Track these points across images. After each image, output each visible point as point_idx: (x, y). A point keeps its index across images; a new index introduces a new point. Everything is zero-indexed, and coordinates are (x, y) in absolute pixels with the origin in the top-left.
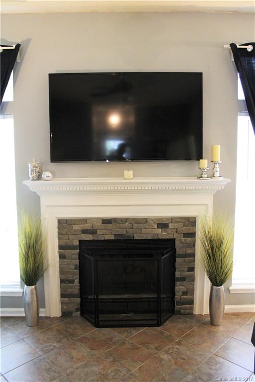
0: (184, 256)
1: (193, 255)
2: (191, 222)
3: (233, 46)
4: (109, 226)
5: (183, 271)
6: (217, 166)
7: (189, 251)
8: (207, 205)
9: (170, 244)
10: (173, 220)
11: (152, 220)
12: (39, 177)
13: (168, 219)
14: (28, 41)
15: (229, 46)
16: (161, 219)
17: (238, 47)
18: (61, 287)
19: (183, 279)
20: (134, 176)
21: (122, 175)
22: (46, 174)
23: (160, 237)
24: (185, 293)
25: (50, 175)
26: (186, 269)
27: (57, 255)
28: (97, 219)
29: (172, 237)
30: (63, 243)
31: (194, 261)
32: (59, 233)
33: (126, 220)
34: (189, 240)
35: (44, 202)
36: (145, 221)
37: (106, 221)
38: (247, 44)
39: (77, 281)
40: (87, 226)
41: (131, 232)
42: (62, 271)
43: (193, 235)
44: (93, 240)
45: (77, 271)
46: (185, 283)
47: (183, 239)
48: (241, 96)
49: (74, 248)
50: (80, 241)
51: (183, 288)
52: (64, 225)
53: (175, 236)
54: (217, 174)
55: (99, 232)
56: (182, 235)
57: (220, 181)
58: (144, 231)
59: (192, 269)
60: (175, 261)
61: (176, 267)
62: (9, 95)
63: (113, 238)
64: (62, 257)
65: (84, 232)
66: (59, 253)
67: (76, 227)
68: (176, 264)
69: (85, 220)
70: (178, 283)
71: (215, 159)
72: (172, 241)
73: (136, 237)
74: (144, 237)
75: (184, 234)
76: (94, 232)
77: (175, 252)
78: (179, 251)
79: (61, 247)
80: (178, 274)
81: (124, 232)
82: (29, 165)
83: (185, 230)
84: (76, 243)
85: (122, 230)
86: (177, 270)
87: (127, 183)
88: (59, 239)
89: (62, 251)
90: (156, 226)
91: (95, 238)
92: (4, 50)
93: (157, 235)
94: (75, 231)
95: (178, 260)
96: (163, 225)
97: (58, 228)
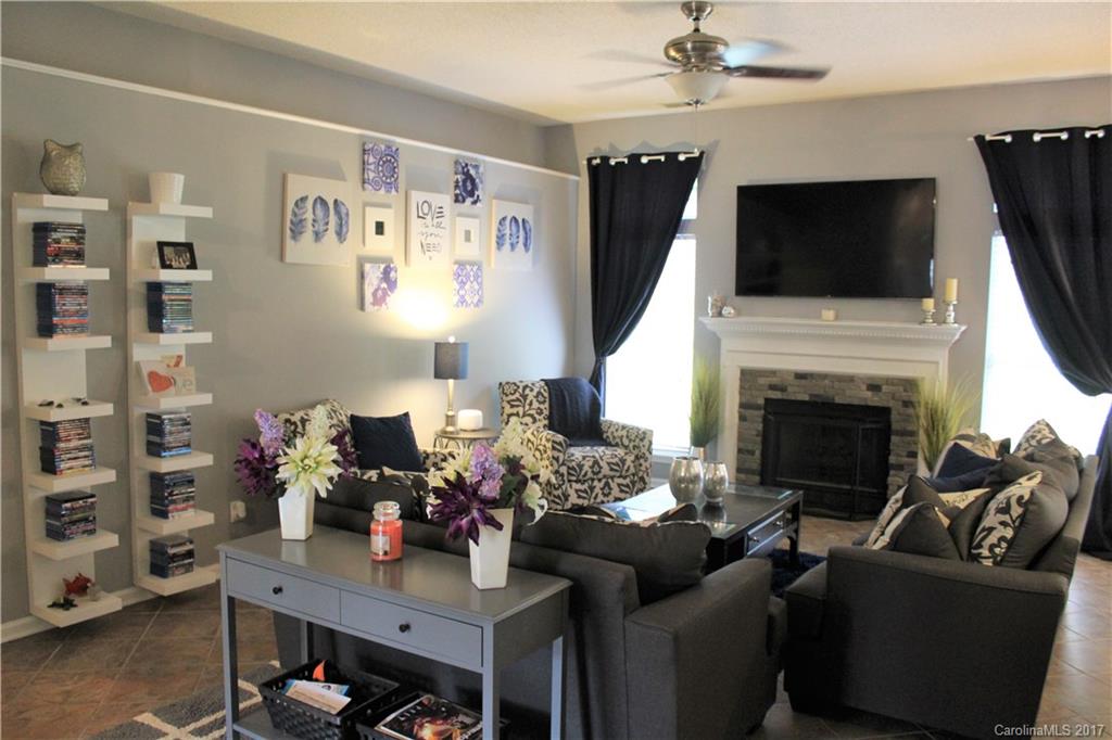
0: (902, 433)
1: (913, 434)
2: (910, 384)
3: (980, 140)
4: (803, 382)
5: (900, 456)
6: (952, 309)
7: (910, 428)
8: (937, 363)
9: (883, 413)
10: (890, 381)
11: (861, 379)
12: (720, 314)
13: (881, 378)
14: (716, 144)
15: (971, 139)
16: (872, 378)
17: (988, 138)
18: (738, 460)
19: (900, 467)
20: (837, 318)
21: (819, 317)
22: (727, 310)
23: (870, 403)
25: (732, 311)
26: (905, 454)
27: (737, 415)
28: (788, 372)
29: (885, 404)
30: (744, 400)
31: (917, 443)
32: (742, 387)
33: (824, 376)
34: (910, 411)
35: (726, 345)
36: (850, 379)
37: (800, 376)
38: (1005, 134)
39: (758, 453)
40: (774, 380)
41: (831, 393)
42: (741, 438)
43: (914, 404)
44: (782, 400)
45: (759, 439)
46: (903, 473)
47: (902, 410)
48: (996, 210)
49: (757, 407)
50: (767, 400)
52: (748, 376)
53: (891, 404)
54: (951, 319)
55: (790, 389)
56: (900, 403)
57: (955, 328)
58: (848, 392)
59: (913, 455)
60: (889, 440)
61: (891, 447)
62: (690, 211)
63: (807, 398)
64: (742, 418)
65: (772, 387)
66: (739, 412)
67: (762, 381)
68: (891, 444)
69: (773, 373)
70: (892, 472)
71: (948, 299)
72: (886, 411)
73: (838, 400)
74: (849, 401)
75: (902, 402)
76: (783, 389)
77: (890, 426)
78: (895, 426)
79: (742, 406)
80: (892, 459)
81: (822, 392)
82: (710, 299)
83: (903, 396)
84: (761, 401)
85: (820, 389)
86: (892, 453)
87: (827, 326)
88: (741, 394)
89: (742, 410)
90: (864, 387)
91: (785, 397)
92: (687, 159)
93: (866, 399)
94: (762, 385)
95: (894, 439)
96: (874, 387)
97: (741, 380)
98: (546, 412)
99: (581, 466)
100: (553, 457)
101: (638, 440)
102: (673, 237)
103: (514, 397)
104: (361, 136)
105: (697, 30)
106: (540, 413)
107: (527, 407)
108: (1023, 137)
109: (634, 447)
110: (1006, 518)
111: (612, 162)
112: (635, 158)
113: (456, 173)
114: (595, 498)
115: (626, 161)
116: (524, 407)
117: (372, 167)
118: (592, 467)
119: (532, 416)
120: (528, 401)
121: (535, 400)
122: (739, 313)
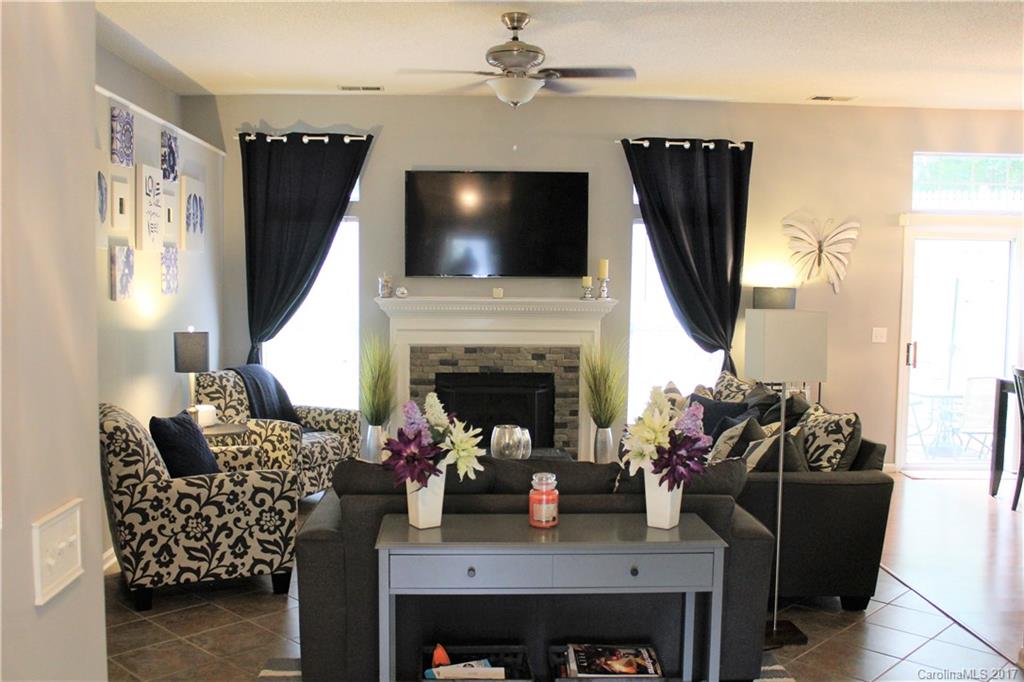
0: (565, 395)
1: (576, 395)
2: (573, 352)
3: (625, 142)
4: (473, 355)
5: (564, 415)
6: (605, 285)
7: (572, 390)
8: (592, 332)
9: (547, 378)
10: (551, 350)
11: (526, 349)
12: (391, 294)
13: (545, 348)
15: (619, 142)
16: (537, 349)
17: (631, 142)
19: (564, 425)
20: (505, 295)
21: (490, 295)
22: (401, 290)
23: (536, 371)
24: (566, 444)
25: (406, 292)
26: (568, 413)
27: (408, 391)
28: (458, 347)
29: (549, 371)
30: (415, 377)
31: (578, 402)
32: (412, 364)
33: (492, 349)
34: (571, 375)
35: (396, 324)
36: (518, 350)
37: (470, 350)
38: (643, 139)
40: (446, 356)
41: (499, 363)
43: (575, 369)
44: (453, 373)
46: (567, 430)
47: (564, 375)
48: (636, 200)
49: (429, 382)
50: (437, 374)
51: (565, 438)
52: (418, 354)
53: (554, 370)
54: (605, 294)
55: (460, 363)
56: (562, 369)
57: (607, 300)
58: (515, 362)
59: (575, 413)
60: (554, 402)
61: (556, 409)
62: (355, 196)
63: (477, 370)
64: (414, 394)
65: (443, 362)
66: (411, 388)
67: (433, 357)
68: (556, 406)
69: (444, 349)
70: (557, 431)
71: (602, 277)
72: (550, 376)
73: (506, 370)
74: (517, 370)
75: (565, 368)
76: (455, 364)
77: (554, 390)
78: (559, 389)
79: (413, 382)
80: (557, 419)
81: (491, 364)
82: (380, 280)
83: (567, 362)
84: (432, 376)
85: (489, 362)
86: (556, 413)
87: (496, 303)
88: (411, 371)
89: (414, 386)
90: (530, 357)
91: (456, 371)
92: (352, 141)
93: (532, 368)
94: (432, 361)
95: (558, 401)
96: (539, 356)
97: (411, 358)
98: (246, 403)
99: (312, 453)
100: (292, 446)
101: (350, 422)
102: (339, 218)
103: (213, 389)
104: (110, 99)
105: (515, 39)
106: (241, 404)
107: (228, 399)
108: (657, 143)
109: (346, 430)
110: (840, 436)
111: (269, 139)
112: (295, 137)
113: (163, 146)
114: (323, 484)
115: (285, 139)
116: (225, 398)
117: (118, 136)
118: (320, 453)
119: (234, 407)
120: (228, 393)
121: (234, 390)
122: (411, 293)
